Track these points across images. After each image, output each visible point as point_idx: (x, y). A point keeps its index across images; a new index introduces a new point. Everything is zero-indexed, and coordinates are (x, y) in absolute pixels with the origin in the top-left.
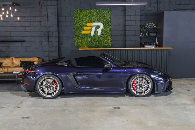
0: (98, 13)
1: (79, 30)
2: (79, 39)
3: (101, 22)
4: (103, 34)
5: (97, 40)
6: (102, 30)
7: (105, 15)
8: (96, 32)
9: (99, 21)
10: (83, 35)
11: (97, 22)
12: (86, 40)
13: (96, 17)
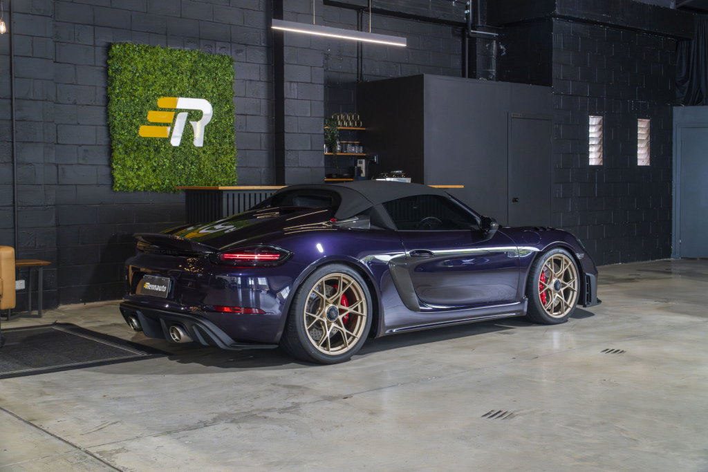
0: (195, 62)
1: (131, 124)
2: (132, 156)
3: (206, 98)
4: (210, 141)
5: (192, 164)
6: (208, 130)
7: (217, 74)
8: (188, 134)
9: (198, 93)
10: (145, 143)
11: (192, 97)
12: (155, 162)
13: (191, 77)
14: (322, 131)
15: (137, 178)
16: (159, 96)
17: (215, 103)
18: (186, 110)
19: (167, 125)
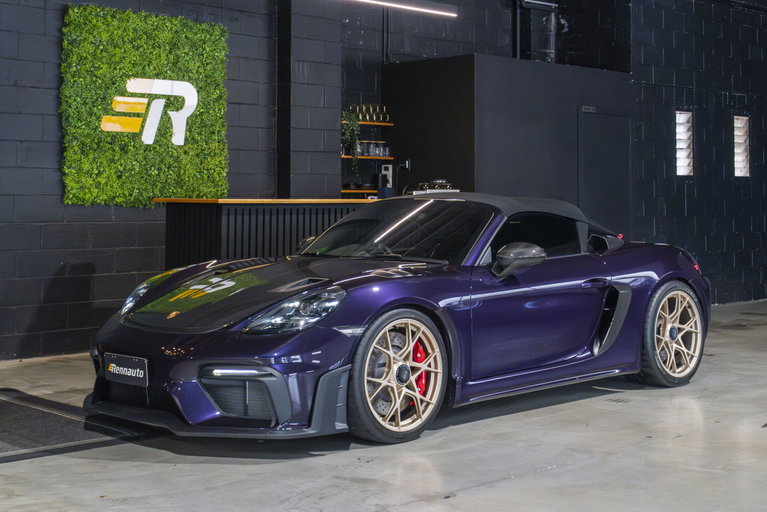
0: (176, 32)
1: (91, 114)
2: (91, 157)
3: (189, 80)
4: (193, 139)
5: (169, 168)
6: (191, 123)
7: (204, 49)
8: (165, 129)
9: (179, 72)
10: (109, 139)
11: (171, 78)
12: (121, 165)
13: (170, 53)
14: (339, 127)
15: (97, 187)
16: (129, 77)
17: (201, 88)
18: (164, 96)
19: (138, 115)
